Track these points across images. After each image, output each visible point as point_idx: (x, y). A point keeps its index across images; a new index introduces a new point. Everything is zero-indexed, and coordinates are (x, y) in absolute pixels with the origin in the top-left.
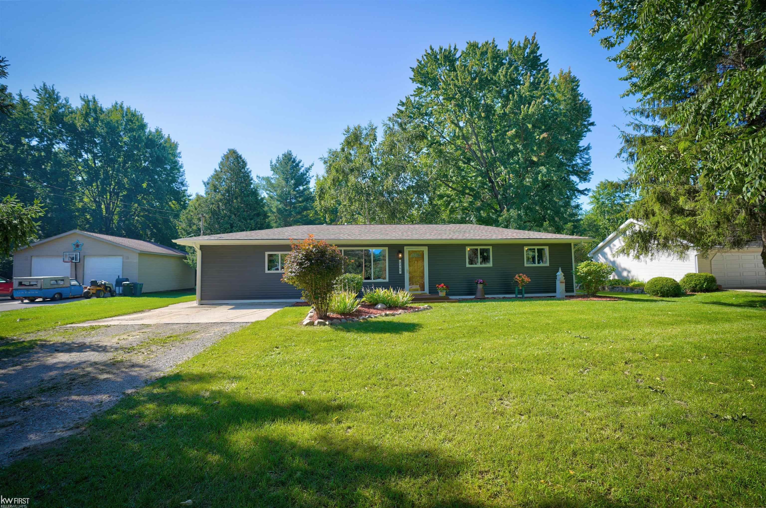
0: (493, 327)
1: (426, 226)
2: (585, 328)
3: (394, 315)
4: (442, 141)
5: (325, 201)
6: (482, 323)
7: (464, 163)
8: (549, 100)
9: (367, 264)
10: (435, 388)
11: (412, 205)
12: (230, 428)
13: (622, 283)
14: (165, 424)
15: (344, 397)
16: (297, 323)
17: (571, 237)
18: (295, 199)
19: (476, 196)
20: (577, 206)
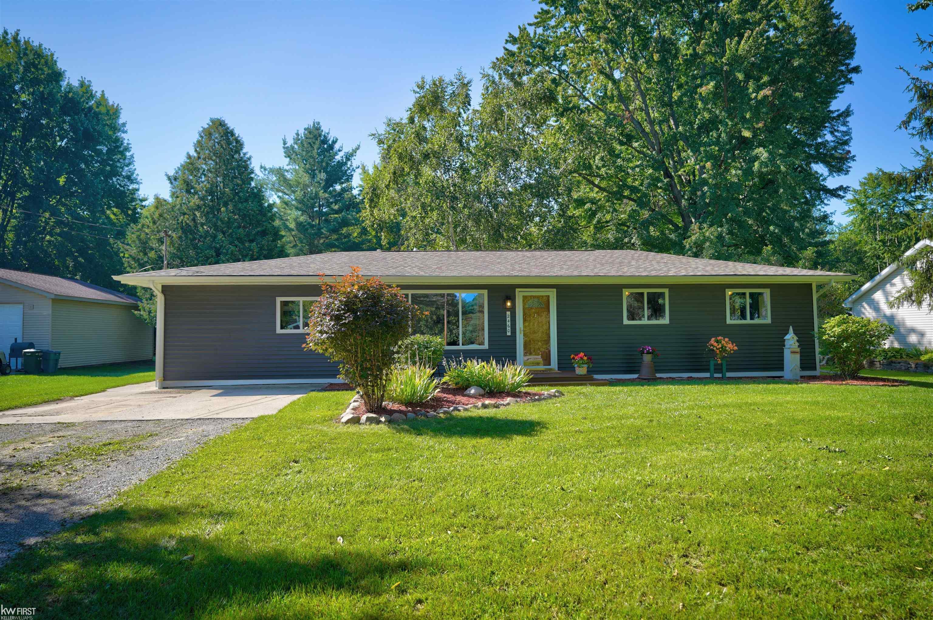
0: (670, 428)
1: (554, 253)
2: (838, 433)
3: (497, 406)
4: (583, 105)
5: (380, 210)
6: (651, 421)
7: (621, 143)
8: (776, 28)
9: (452, 318)
10: (569, 534)
11: (531, 217)
12: (211, 603)
13: (908, 355)
14: (95, 597)
15: (411, 547)
16: (331, 419)
17: (811, 272)
18: (328, 206)
19: (642, 203)
20: (825, 218)
